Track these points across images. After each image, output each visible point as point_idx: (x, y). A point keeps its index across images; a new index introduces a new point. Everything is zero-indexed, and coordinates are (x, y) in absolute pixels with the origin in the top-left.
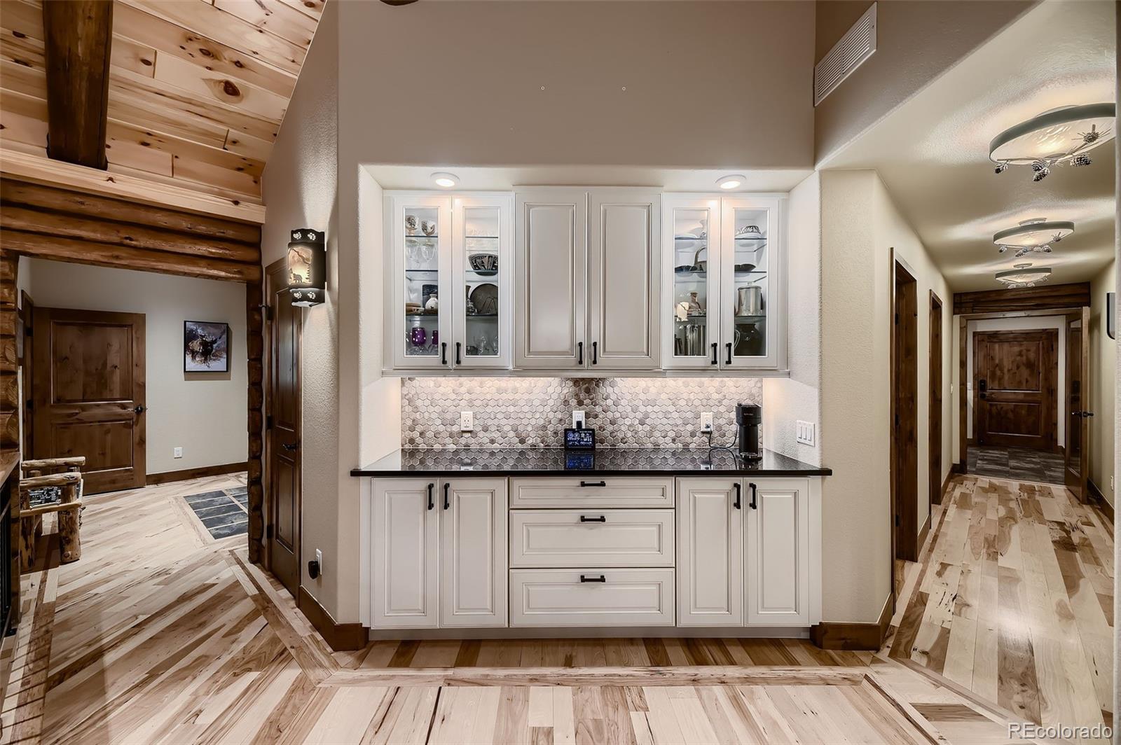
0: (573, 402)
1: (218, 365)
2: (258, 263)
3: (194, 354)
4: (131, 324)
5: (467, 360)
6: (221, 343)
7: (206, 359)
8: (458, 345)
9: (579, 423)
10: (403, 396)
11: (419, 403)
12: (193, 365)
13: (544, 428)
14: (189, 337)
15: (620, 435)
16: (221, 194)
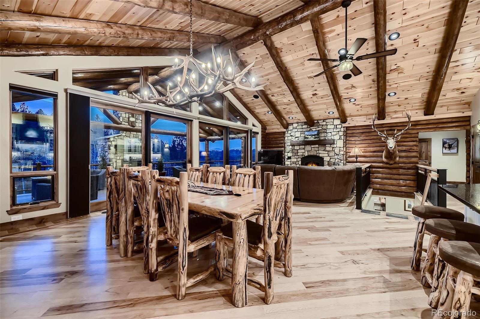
1: (454, 151)
2: (469, 125)
3: (446, 148)
4: (427, 141)
6: (455, 144)
7: (450, 149)
12: (445, 151)
14: (444, 143)
16: (459, 112)
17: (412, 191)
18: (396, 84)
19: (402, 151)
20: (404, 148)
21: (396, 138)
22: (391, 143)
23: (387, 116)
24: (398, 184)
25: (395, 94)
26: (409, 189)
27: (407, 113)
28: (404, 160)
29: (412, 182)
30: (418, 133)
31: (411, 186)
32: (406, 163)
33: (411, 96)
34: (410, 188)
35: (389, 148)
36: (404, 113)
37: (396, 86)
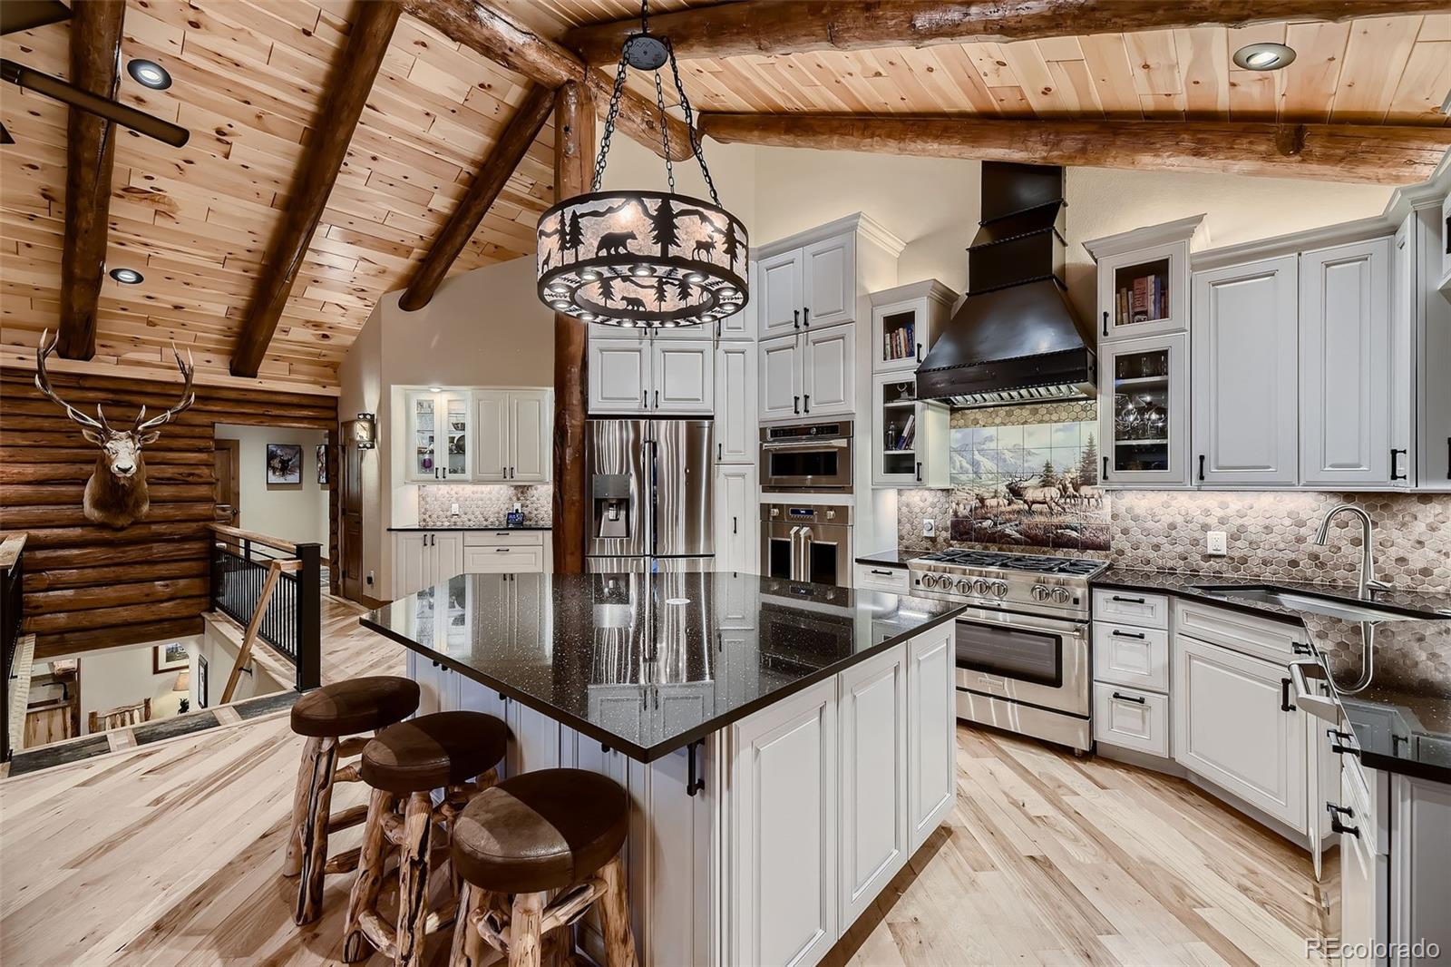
0: (515, 499)
1: (293, 478)
2: (336, 419)
3: (274, 470)
4: (229, 449)
5: (449, 476)
6: (295, 461)
7: (283, 474)
8: (444, 469)
9: (517, 510)
10: (419, 496)
11: (428, 499)
12: (274, 479)
13: (498, 513)
14: (271, 456)
15: (540, 516)
16: (314, 383)
17: (194, 611)
18: (146, 248)
19: (162, 479)
20: (169, 471)
21: (143, 434)
22: (124, 455)
23: (98, 349)
24: (147, 595)
25: (140, 279)
26: (187, 607)
27: (180, 356)
28: (169, 511)
29: (197, 580)
30: (212, 425)
31: (194, 594)
32: (173, 522)
33: (195, 303)
34: (189, 602)
35: (114, 468)
36: (169, 352)
37: (145, 251)
